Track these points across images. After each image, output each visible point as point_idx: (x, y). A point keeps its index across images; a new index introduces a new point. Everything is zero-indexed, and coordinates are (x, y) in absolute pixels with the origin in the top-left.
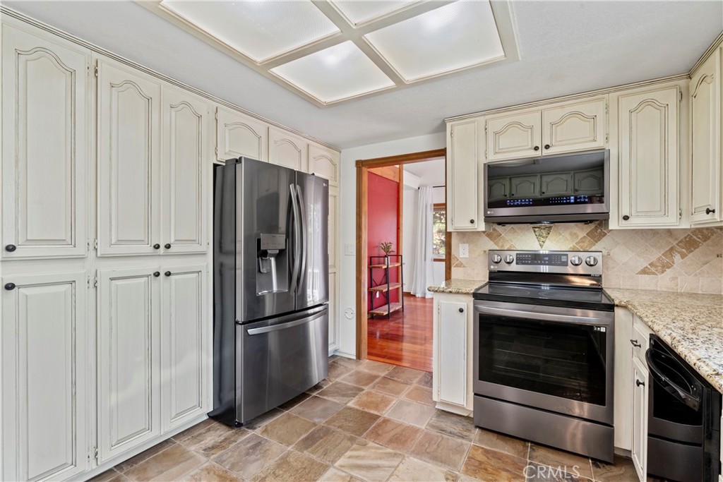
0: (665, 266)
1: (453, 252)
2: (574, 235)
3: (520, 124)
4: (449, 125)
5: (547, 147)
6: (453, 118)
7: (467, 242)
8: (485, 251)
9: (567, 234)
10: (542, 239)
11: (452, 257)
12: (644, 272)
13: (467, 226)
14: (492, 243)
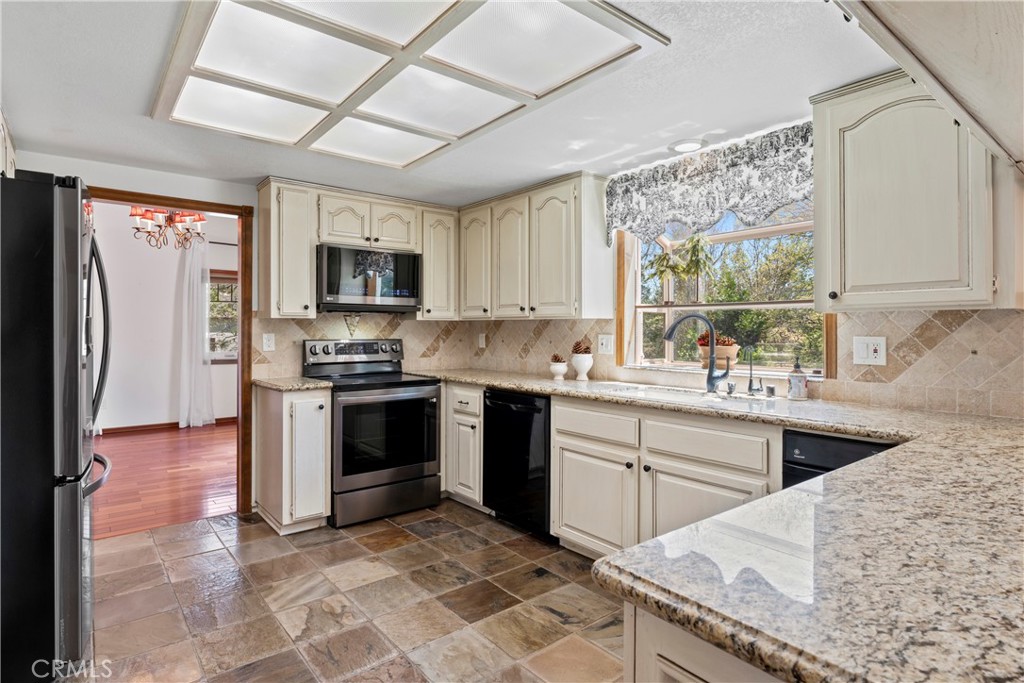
0: (436, 350)
1: (254, 344)
2: (378, 324)
3: (352, 210)
4: (274, 186)
5: (377, 240)
6: (280, 179)
7: (273, 332)
8: (294, 342)
9: (372, 324)
10: (353, 328)
11: (253, 350)
12: (424, 355)
13: (299, 313)
14: (302, 332)
